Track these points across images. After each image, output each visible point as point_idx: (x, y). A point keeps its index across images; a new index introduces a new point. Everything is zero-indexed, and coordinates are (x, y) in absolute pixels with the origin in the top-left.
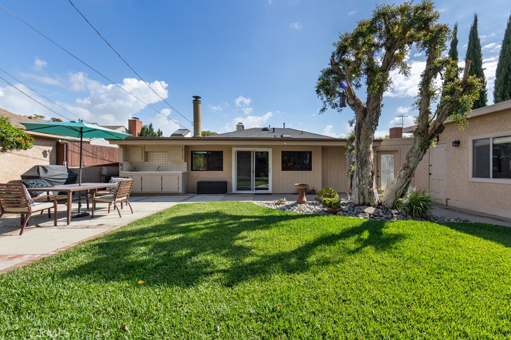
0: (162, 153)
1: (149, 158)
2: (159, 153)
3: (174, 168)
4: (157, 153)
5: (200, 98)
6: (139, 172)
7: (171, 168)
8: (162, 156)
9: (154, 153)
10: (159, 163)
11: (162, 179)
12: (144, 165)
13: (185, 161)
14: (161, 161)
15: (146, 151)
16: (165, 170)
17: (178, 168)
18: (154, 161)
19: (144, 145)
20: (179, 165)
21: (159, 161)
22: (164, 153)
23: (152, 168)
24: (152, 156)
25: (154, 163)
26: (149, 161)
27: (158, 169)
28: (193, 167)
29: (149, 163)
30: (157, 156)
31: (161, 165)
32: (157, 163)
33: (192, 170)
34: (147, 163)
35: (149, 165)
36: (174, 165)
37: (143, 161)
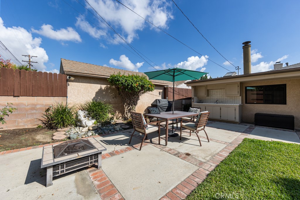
0: (219, 90)
1: (210, 94)
2: (217, 90)
3: (229, 101)
4: (215, 90)
5: (250, 42)
6: (204, 104)
7: (227, 101)
8: (219, 92)
9: (213, 91)
10: (217, 97)
11: (220, 109)
12: (206, 99)
13: (240, 96)
14: (219, 96)
15: (208, 89)
16: (222, 102)
17: (233, 101)
18: (213, 96)
19: (207, 85)
20: (233, 99)
21: (217, 96)
22: (221, 90)
23: (211, 101)
24: (211, 92)
25: (213, 97)
26: (210, 96)
27: (217, 102)
28: (247, 101)
29: (209, 97)
30: (215, 92)
31: (219, 99)
32: (215, 97)
33: (246, 103)
34: (208, 97)
35: (210, 99)
36: (229, 99)
37: (206, 96)
